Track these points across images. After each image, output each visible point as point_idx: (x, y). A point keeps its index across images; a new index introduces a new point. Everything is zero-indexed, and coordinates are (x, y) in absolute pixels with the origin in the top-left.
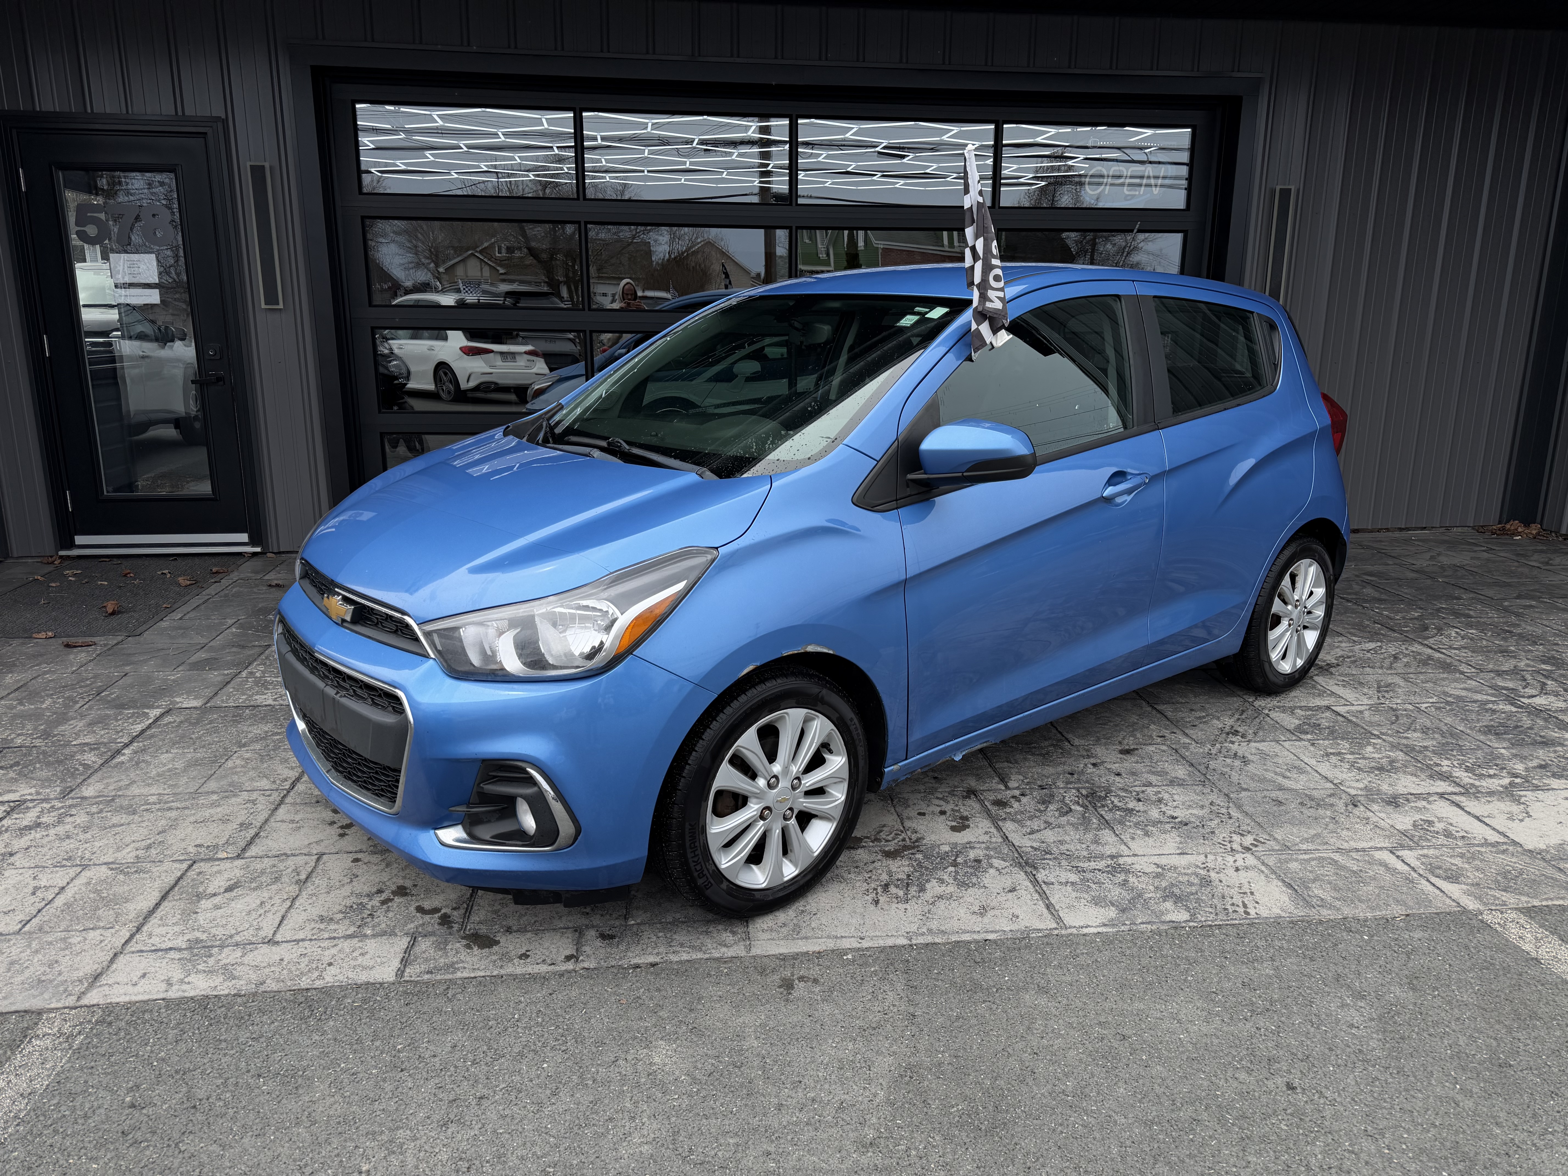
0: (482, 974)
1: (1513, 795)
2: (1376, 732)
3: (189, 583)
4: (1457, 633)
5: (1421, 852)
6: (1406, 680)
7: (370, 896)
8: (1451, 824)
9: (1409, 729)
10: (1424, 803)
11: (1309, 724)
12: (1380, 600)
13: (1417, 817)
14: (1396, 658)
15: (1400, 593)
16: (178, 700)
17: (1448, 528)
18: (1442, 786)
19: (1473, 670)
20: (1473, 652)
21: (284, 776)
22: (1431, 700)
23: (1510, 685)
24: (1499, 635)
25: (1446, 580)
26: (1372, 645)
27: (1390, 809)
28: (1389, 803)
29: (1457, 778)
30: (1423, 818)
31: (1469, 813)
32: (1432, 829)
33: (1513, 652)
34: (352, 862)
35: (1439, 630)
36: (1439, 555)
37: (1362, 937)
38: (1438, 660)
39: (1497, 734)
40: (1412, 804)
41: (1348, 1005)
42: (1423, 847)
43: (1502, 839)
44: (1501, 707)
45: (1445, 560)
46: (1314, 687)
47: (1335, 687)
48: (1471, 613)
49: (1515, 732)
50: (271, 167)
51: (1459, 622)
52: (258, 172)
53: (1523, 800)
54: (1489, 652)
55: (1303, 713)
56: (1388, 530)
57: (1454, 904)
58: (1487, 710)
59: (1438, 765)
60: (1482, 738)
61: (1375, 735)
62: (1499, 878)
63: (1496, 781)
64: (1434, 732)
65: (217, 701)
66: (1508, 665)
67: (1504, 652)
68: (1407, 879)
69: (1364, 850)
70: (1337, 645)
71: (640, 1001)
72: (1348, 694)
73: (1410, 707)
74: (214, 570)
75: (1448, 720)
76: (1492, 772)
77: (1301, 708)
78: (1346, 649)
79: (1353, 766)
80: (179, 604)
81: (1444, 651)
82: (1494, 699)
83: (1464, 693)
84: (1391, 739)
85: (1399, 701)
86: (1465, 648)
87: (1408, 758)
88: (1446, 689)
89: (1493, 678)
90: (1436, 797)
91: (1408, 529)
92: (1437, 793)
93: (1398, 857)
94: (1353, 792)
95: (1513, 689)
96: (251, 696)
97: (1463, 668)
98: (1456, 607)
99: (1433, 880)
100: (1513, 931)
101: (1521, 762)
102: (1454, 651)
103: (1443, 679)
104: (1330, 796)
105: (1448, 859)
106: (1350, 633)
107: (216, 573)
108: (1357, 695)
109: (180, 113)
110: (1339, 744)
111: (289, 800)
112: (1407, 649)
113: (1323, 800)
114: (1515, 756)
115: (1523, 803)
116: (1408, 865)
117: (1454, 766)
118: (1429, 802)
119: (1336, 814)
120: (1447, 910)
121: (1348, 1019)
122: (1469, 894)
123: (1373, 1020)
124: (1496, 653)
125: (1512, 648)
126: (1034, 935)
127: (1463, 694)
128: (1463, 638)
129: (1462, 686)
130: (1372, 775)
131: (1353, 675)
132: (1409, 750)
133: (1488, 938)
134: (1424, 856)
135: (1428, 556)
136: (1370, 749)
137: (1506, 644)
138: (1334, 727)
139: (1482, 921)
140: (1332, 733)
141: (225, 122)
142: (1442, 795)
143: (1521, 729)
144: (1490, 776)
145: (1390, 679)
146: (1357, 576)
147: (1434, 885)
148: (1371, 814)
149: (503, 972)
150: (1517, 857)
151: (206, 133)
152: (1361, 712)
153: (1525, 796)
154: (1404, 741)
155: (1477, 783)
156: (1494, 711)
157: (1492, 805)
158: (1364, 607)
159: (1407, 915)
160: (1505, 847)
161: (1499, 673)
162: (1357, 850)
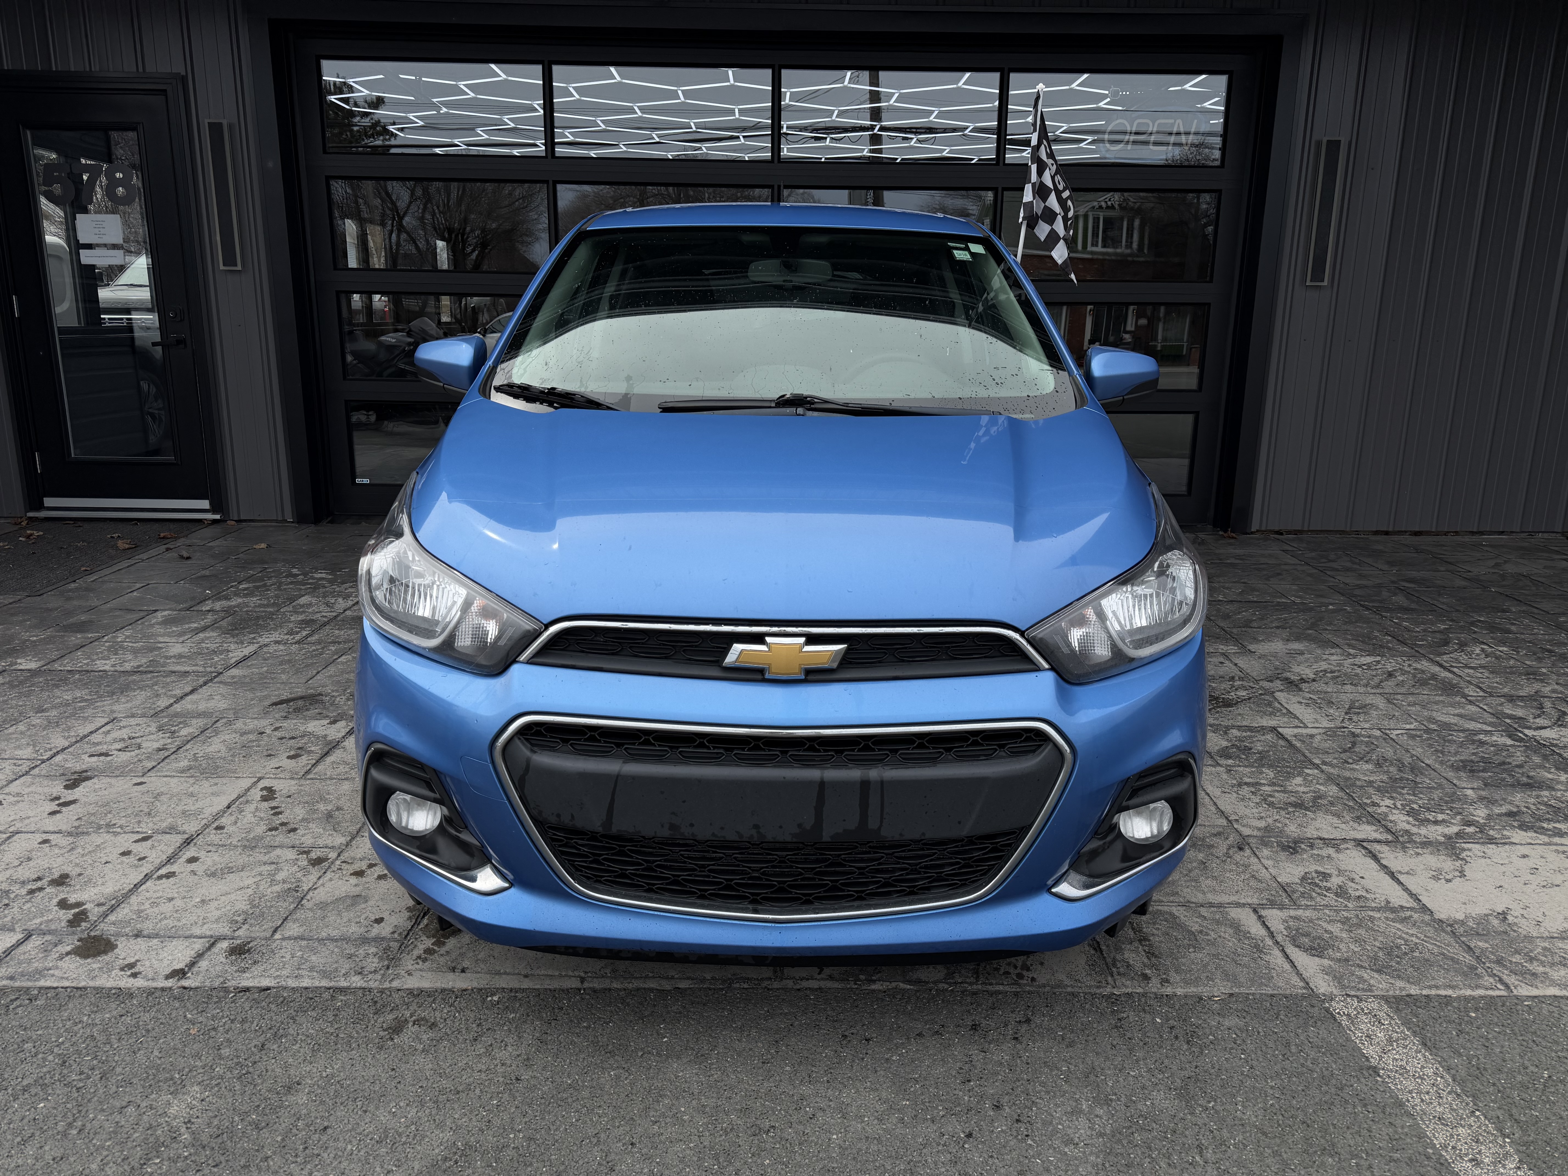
0: (66, 984)
1: (1454, 848)
2: (1317, 761)
3: (127, 546)
4: (1483, 650)
5: (1292, 913)
6: (1389, 701)
7: (23, 883)
8: (1352, 880)
9: (1362, 759)
10: (1331, 851)
11: (1238, 748)
12: (1406, 610)
13: (1313, 868)
14: (1390, 675)
15: (1435, 602)
16: (19, 661)
17: (1531, 534)
18: (1367, 831)
19: (1481, 694)
20: (1492, 672)
21: (53, 745)
22: (1408, 727)
23: (1520, 713)
24: (1535, 654)
25: (1501, 590)
26: (1369, 659)
27: (1283, 855)
28: (1285, 848)
29: (1391, 822)
30: (1320, 869)
31: (1384, 867)
32: (1325, 884)
33: (1544, 674)
34: (40, 843)
35: (1462, 645)
36: (1505, 562)
37: (1153, 1019)
38: (1443, 681)
39: (1472, 771)
40: (1315, 852)
41: (1081, 1111)
42: (1299, 907)
43: (1411, 903)
44: (1494, 738)
45: (1510, 568)
46: (1270, 704)
47: (1297, 706)
48: (1513, 628)
49: (1497, 770)
50: (230, 126)
51: (1492, 638)
52: (216, 129)
53: (1464, 855)
54: (1512, 673)
55: (1238, 734)
56: (1457, 533)
57: (1302, 984)
58: (1473, 742)
59: (1374, 804)
60: (1450, 774)
61: (1314, 764)
62: (1381, 954)
63: (1440, 829)
64: (1392, 764)
65: (56, 666)
66: (1527, 690)
67: (1532, 674)
68: (1257, 946)
69: (1220, 905)
70: (1325, 657)
71: (213, 1033)
72: (1306, 714)
73: (1378, 733)
74: (162, 535)
75: (1418, 751)
76: (1440, 817)
77: (1239, 728)
78: (1334, 663)
79: (1265, 800)
80: (104, 567)
81: (1455, 670)
82: (1489, 729)
83: (1454, 720)
84: (1331, 770)
85: (1367, 726)
86: (1484, 667)
87: (1341, 794)
88: (1434, 714)
89: (1501, 704)
90: (1350, 845)
91: (1482, 533)
92: (1355, 840)
93: (1260, 917)
94: (1246, 831)
95: (1521, 718)
96: (94, 661)
97: (1471, 691)
98: (1498, 621)
99: (1291, 950)
100: (1362, 1026)
101: (1486, 807)
102: (1467, 671)
103: (1436, 703)
104: (1215, 835)
105: (1325, 925)
106: (1349, 645)
107: (164, 538)
108: (1318, 717)
109: (141, 70)
110: (1262, 773)
111: (36, 771)
112: (1410, 665)
113: (1203, 840)
114: (1482, 799)
115: (1462, 859)
116: (1268, 928)
117: (1396, 807)
118: (1338, 851)
119: (1210, 857)
120: (1288, 992)
121: (1070, 1131)
122: (1326, 971)
123: (1101, 1135)
124: (1521, 674)
125: (1544, 670)
126: (737, 985)
127: (1452, 721)
128: (1487, 656)
129: (1456, 712)
130: (1283, 813)
131: (1326, 693)
132: (1346, 785)
133: (1323, 1033)
134: (1296, 918)
135: (1492, 563)
136: (1299, 780)
137: (1539, 665)
138: (1268, 751)
139: (1327, 1010)
140: (1263, 760)
141: (184, 79)
142: (1359, 843)
143: (1506, 767)
144: (1436, 822)
145: (1369, 700)
146: (1393, 582)
147: (1287, 957)
148: (1254, 860)
149: (92, 984)
150: (1419, 927)
151: (165, 91)
152: (1312, 736)
153: (1470, 850)
154: (1347, 774)
155: (1414, 830)
156: (1482, 743)
157: (1420, 858)
158: (1383, 616)
159: (1231, 995)
160: (1408, 913)
161: (1511, 699)
162: (1211, 905)
